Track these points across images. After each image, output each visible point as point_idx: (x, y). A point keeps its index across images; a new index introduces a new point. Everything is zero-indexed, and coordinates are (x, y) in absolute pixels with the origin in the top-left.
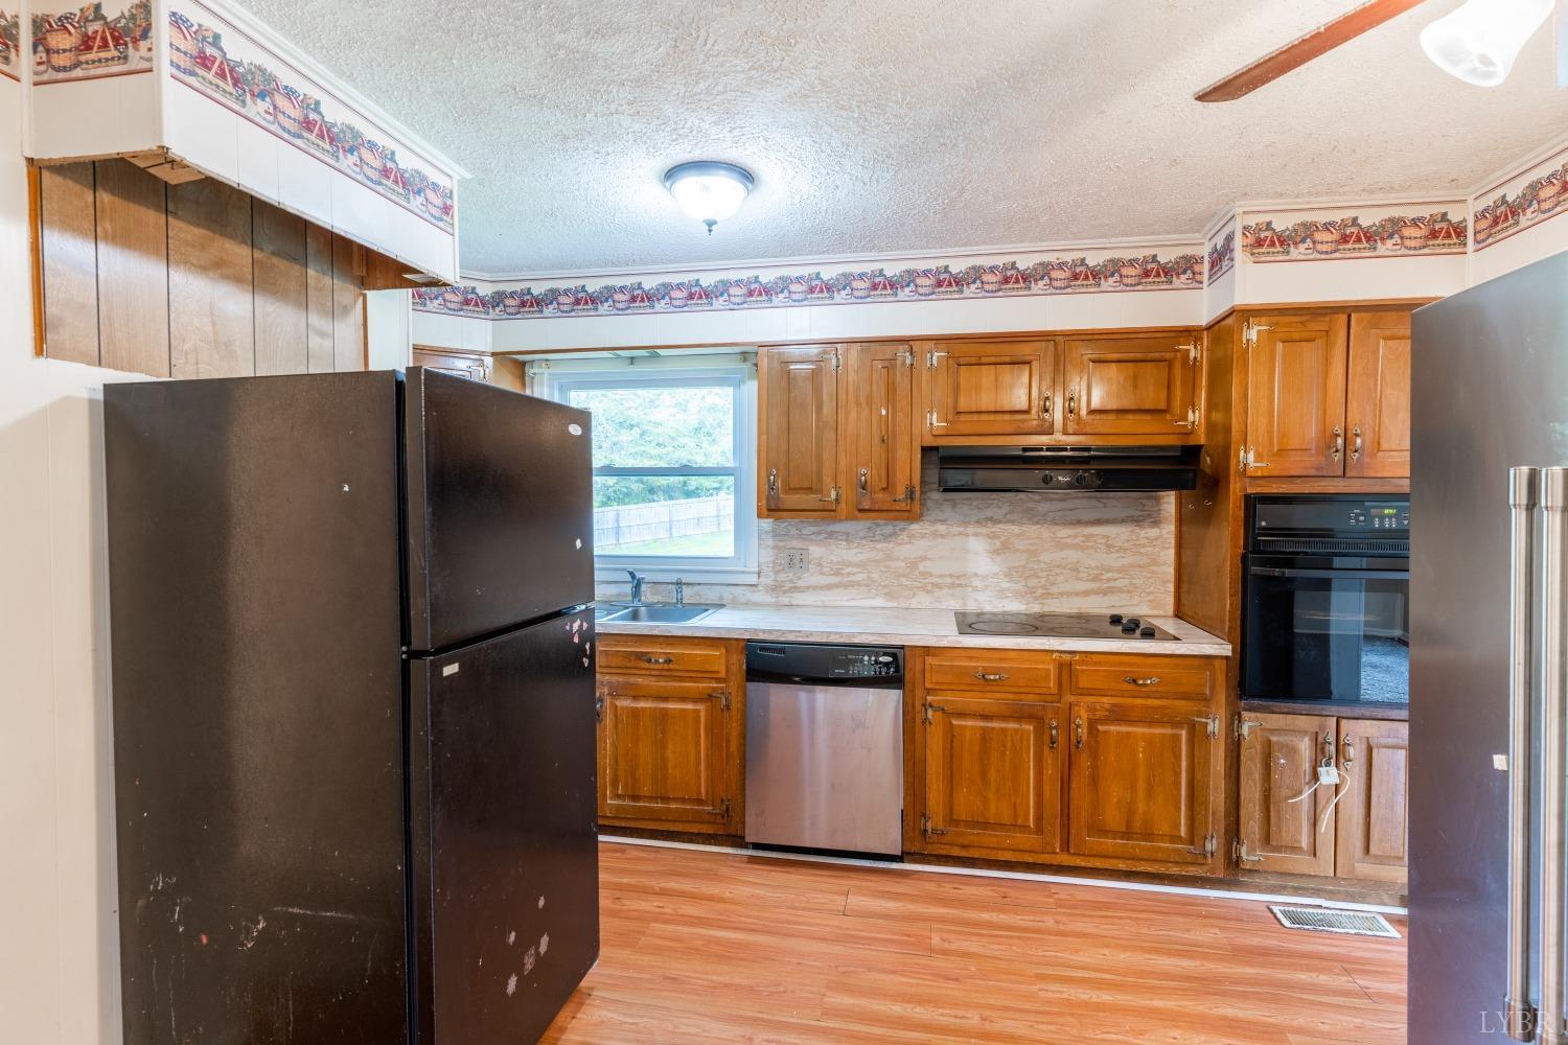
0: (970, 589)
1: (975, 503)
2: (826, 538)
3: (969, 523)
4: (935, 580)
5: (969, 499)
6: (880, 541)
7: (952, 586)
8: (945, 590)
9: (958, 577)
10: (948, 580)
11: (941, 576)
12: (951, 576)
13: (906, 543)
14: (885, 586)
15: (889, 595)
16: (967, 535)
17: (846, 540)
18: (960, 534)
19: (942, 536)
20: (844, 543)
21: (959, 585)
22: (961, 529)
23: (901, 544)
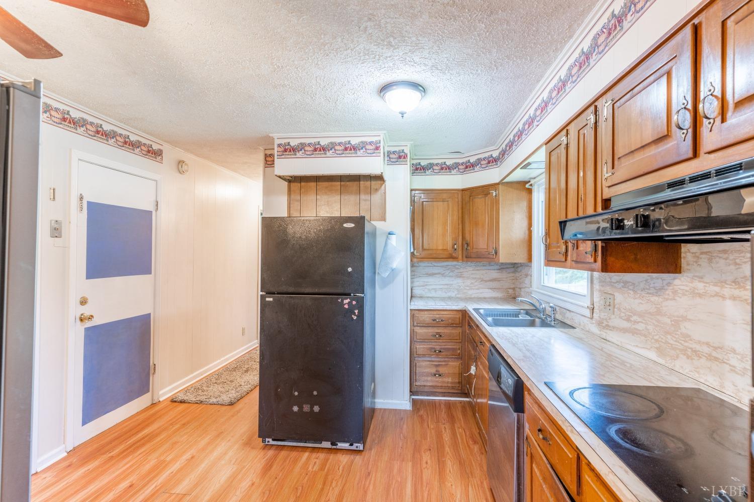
0: (727, 367)
1: (731, 257)
2: (623, 287)
3: (725, 282)
4: (694, 346)
5: (725, 252)
6: (652, 294)
7: (710, 358)
8: (703, 360)
9: (715, 348)
10: (706, 349)
11: (699, 342)
12: (708, 344)
13: (671, 300)
14: (657, 341)
15: (660, 351)
16: (724, 297)
17: (633, 291)
18: (717, 295)
19: (700, 296)
20: (632, 292)
21: (716, 359)
22: (717, 289)
23: (667, 299)
